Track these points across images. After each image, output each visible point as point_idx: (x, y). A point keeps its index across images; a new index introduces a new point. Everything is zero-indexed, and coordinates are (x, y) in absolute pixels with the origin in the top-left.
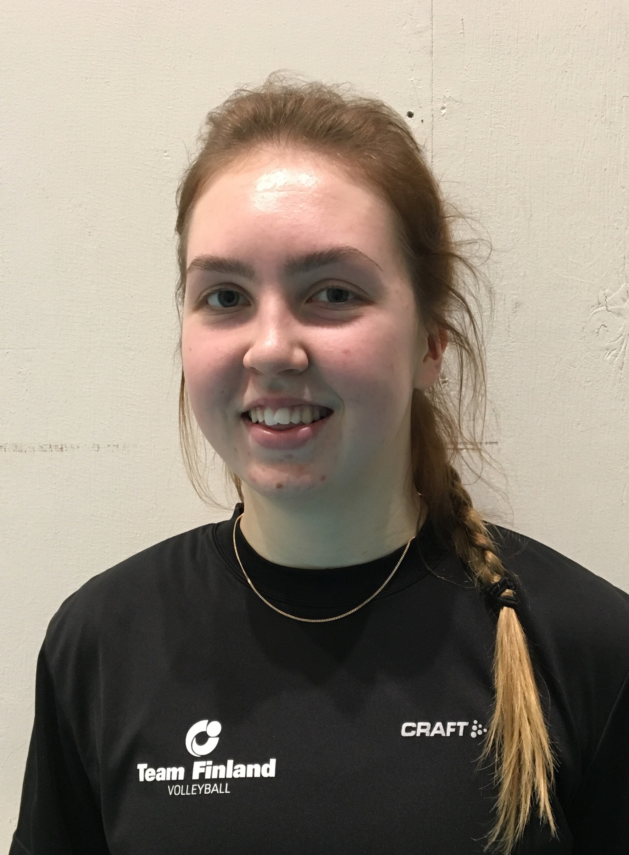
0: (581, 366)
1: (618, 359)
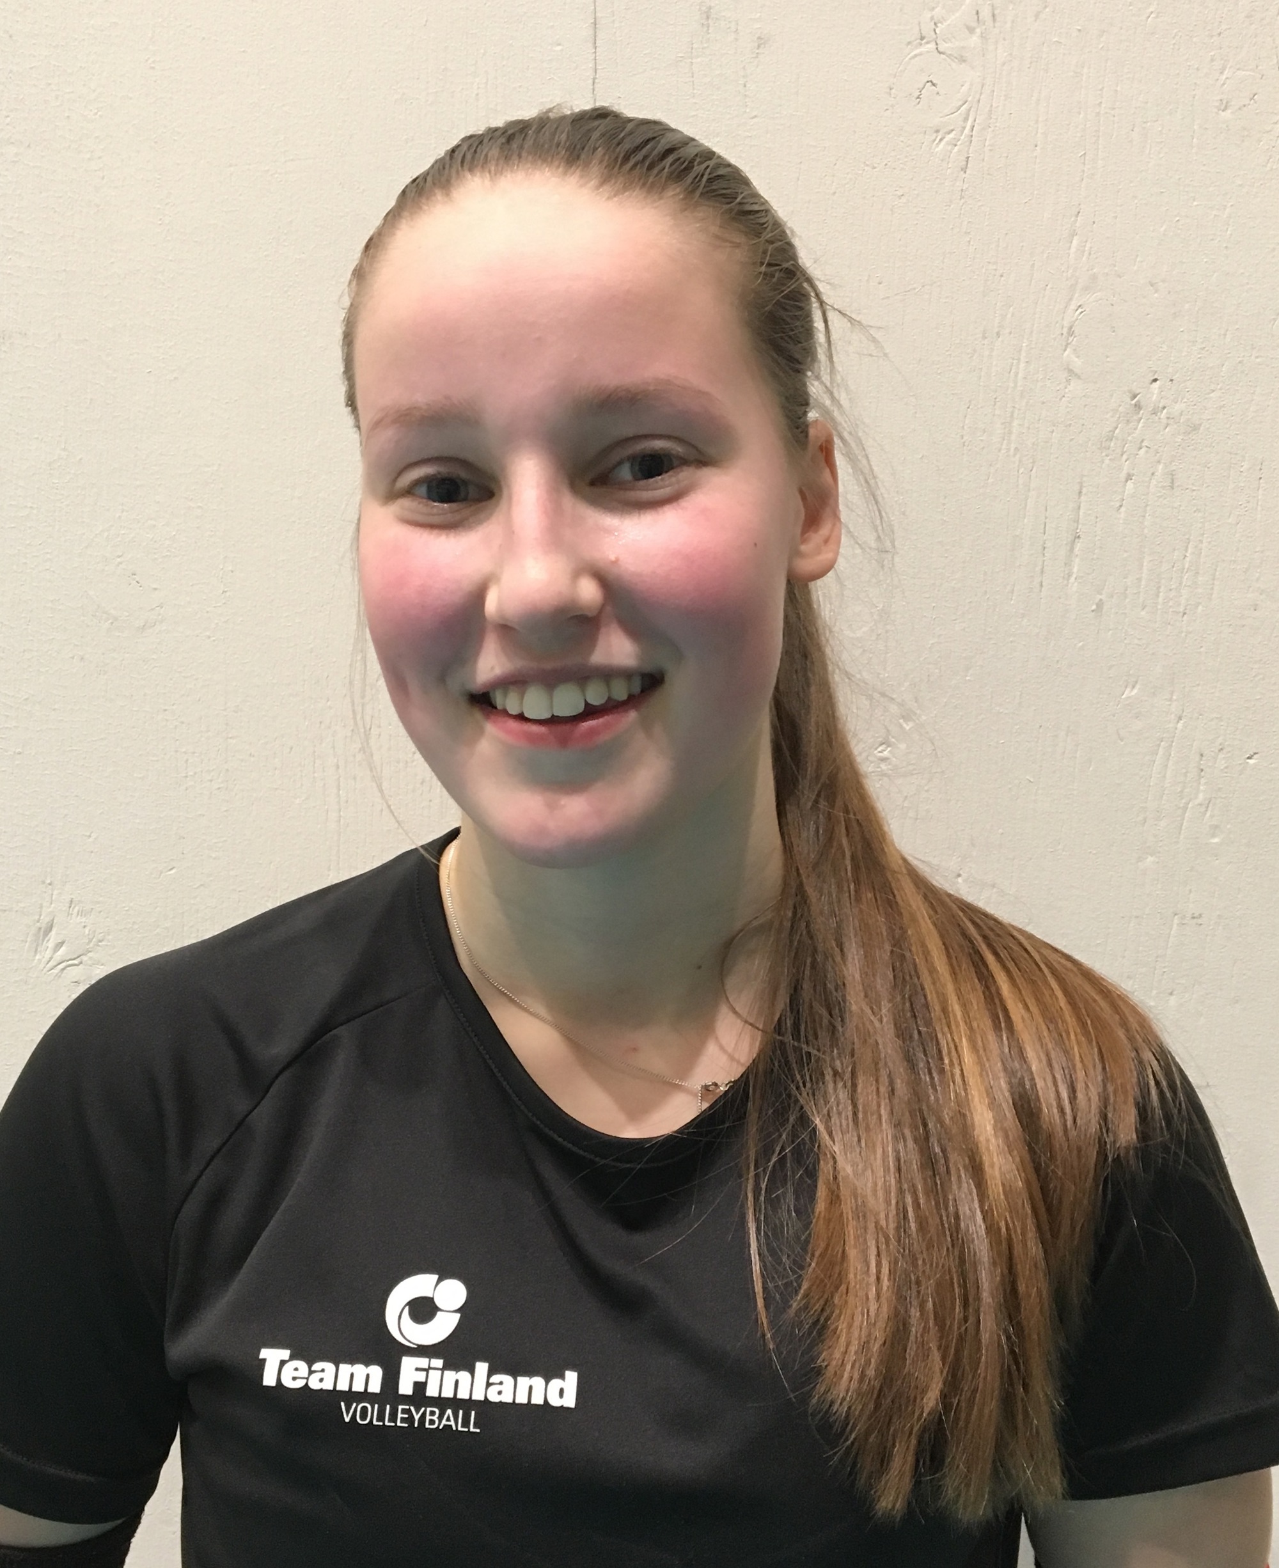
0: (886, 165)
1: (959, 151)
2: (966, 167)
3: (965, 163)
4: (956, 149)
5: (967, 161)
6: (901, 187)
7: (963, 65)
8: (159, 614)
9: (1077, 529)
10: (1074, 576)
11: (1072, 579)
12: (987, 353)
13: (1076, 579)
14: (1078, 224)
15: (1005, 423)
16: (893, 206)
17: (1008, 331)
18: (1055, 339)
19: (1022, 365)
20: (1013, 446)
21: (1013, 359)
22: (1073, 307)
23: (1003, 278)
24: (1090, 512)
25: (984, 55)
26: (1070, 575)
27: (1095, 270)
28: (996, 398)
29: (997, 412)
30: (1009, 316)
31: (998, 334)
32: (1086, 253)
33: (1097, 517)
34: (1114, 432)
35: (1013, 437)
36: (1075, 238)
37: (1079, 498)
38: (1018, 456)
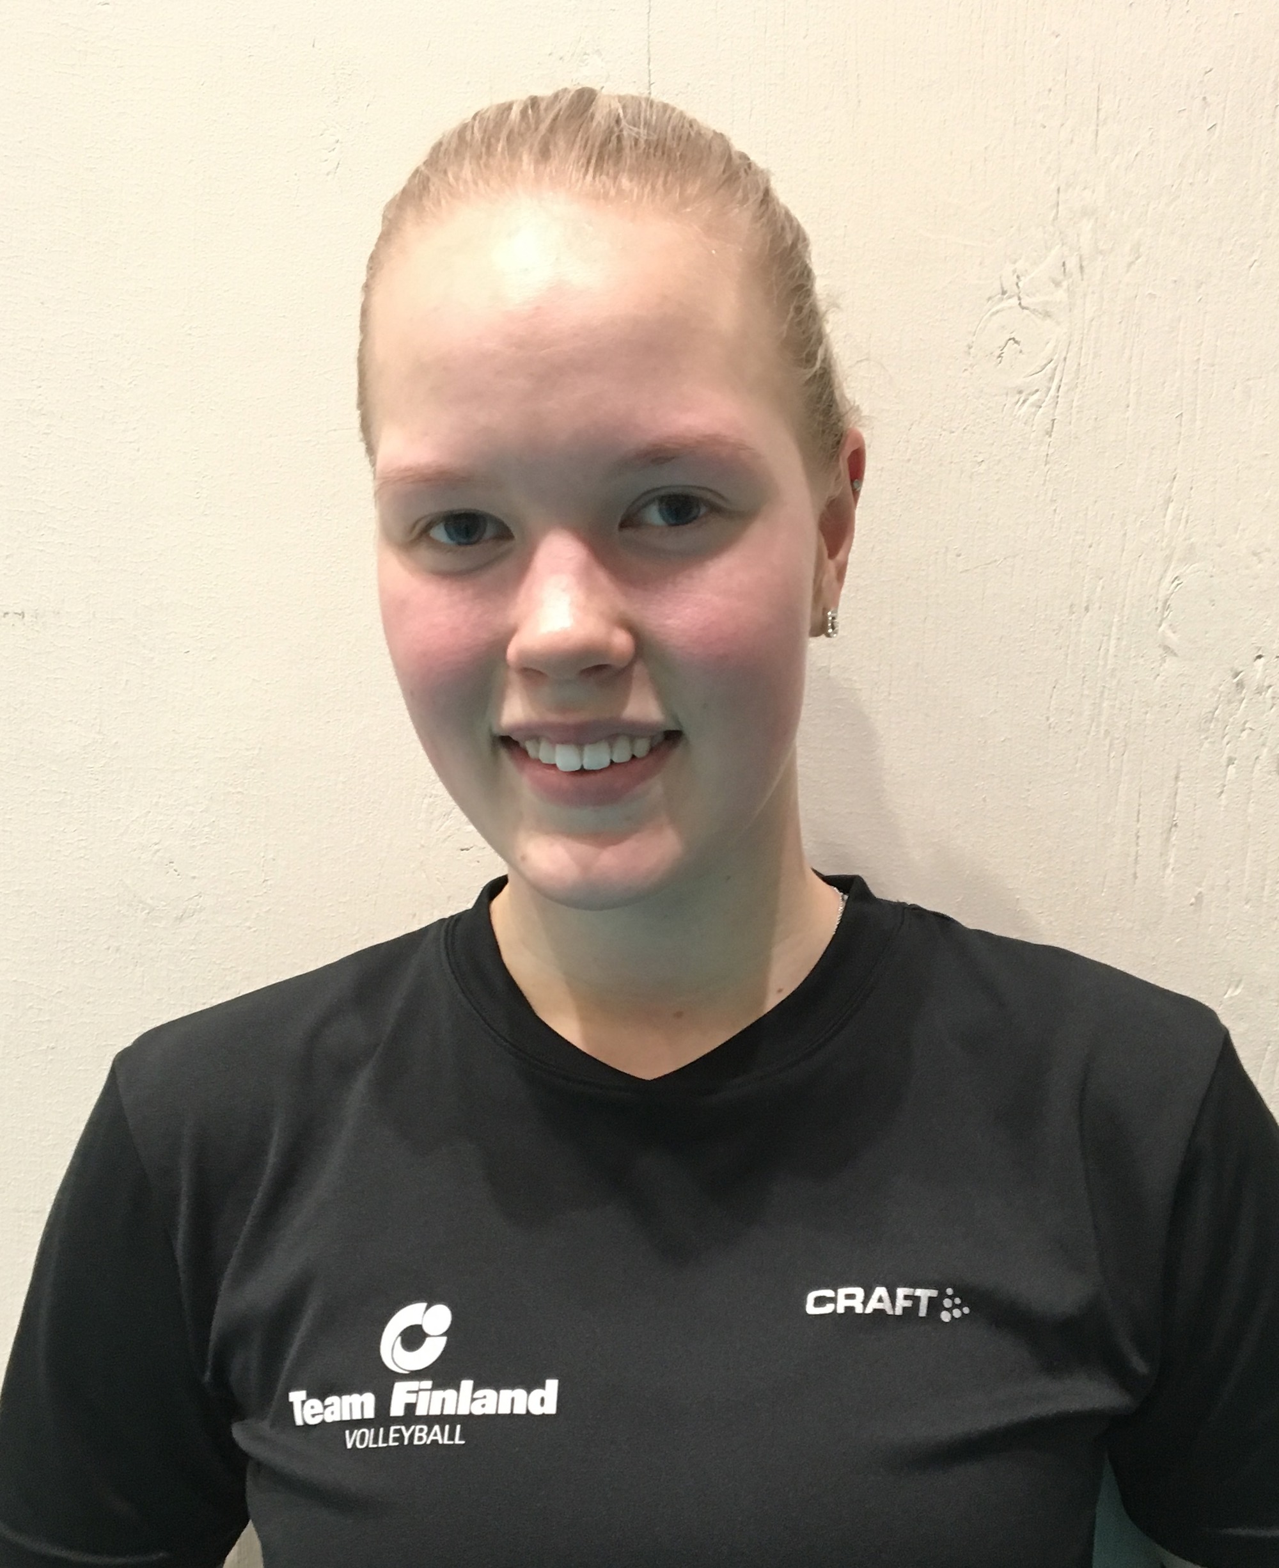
0: (965, 429)
1: (1043, 414)
2: (1052, 431)
3: (1049, 426)
4: (1041, 409)
5: (1053, 423)
6: (980, 453)
7: (1048, 321)
8: (198, 905)
9: (1174, 816)
10: (1171, 867)
11: (1169, 871)
12: (1074, 630)
13: (1173, 870)
14: (1174, 490)
15: (1094, 703)
16: (972, 473)
17: (1097, 605)
18: (1149, 614)
19: (1113, 642)
20: (1103, 728)
21: (1104, 635)
22: (1169, 577)
23: (1092, 549)
24: (1187, 799)
25: (1070, 310)
26: (1165, 866)
27: (1192, 540)
28: (1084, 677)
29: (1086, 692)
30: (1099, 589)
31: (1087, 609)
32: (1183, 521)
33: (1195, 805)
34: (1214, 713)
35: (1103, 719)
36: (1171, 505)
37: (1176, 783)
38: (1109, 739)
